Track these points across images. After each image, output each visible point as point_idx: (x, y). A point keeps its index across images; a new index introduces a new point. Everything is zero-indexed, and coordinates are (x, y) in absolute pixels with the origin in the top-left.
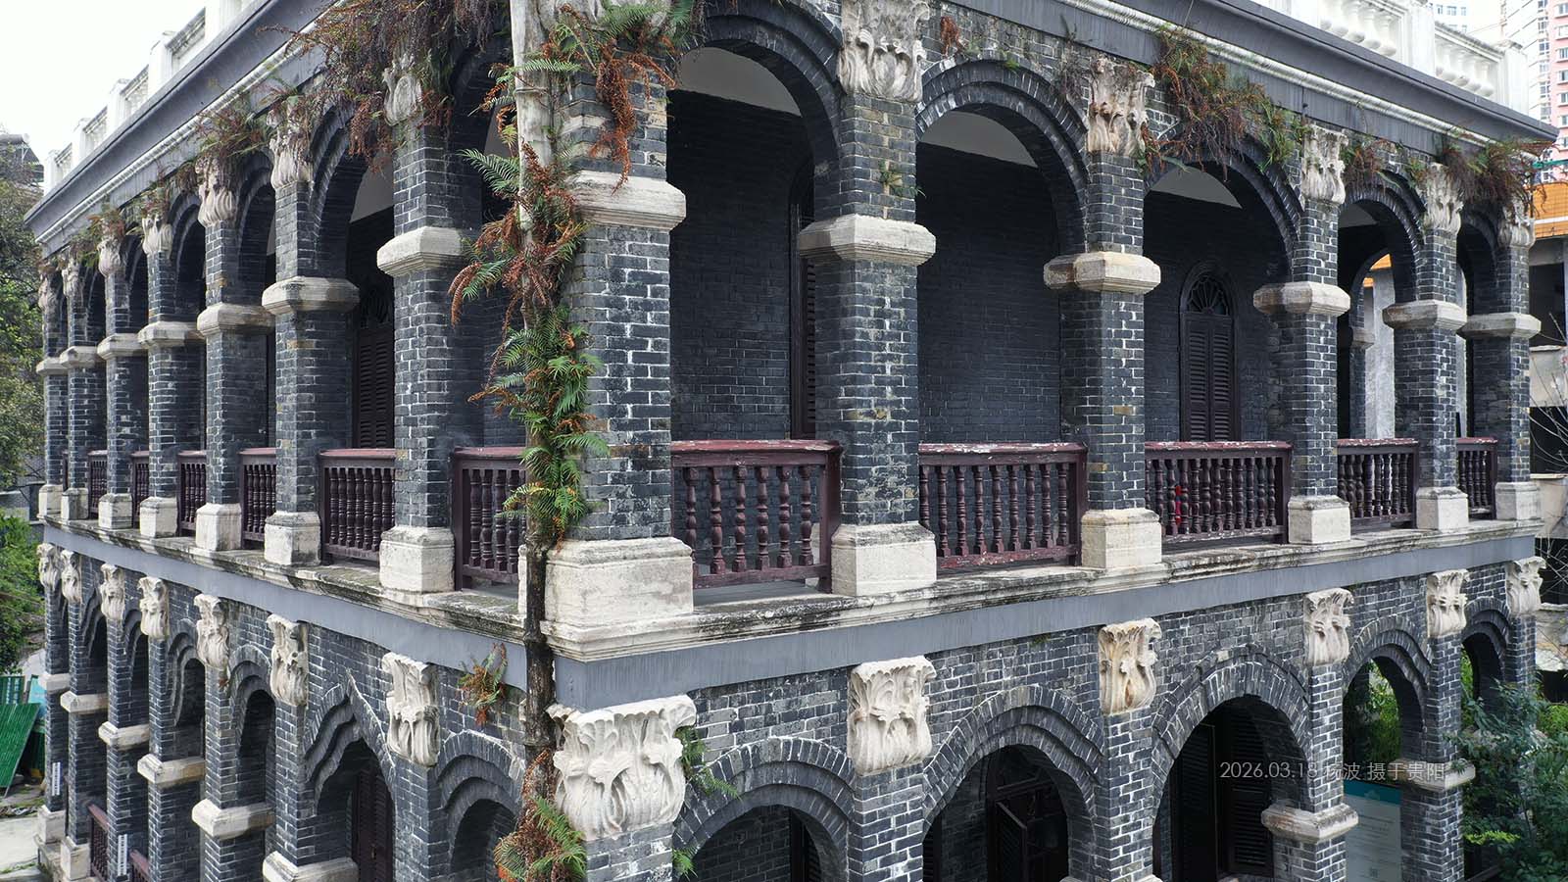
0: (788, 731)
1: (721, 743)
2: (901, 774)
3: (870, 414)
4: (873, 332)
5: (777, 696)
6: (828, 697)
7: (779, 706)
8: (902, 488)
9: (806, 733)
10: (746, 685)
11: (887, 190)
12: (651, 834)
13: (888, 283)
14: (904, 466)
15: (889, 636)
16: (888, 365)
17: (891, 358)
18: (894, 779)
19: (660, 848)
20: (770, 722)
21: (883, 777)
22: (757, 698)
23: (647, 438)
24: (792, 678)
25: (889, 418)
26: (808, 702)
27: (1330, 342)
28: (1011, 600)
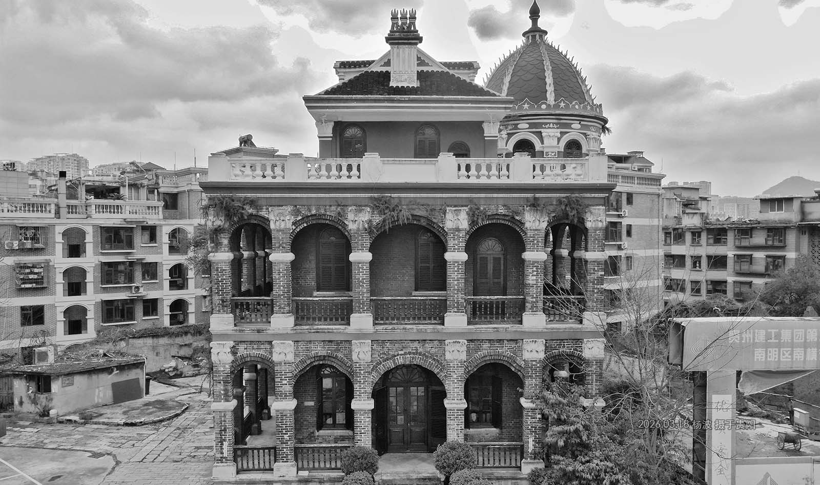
0: (258, 351)
1: (242, 350)
2: (285, 363)
3: (277, 293)
4: (277, 276)
5: (255, 344)
6: (268, 346)
7: (255, 346)
8: (286, 307)
9: (262, 352)
10: (247, 342)
11: (281, 248)
12: (226, 364)
13: (281, 266)
14: (286, 303)
15: (283, 336)
16: (282, 283)
17: (282, 281)
18: (283, 364)
19: (227, 366)
20: (254, 349)
21: (280, 363)
22: (250, 344)
23: (224, 297)
24: (258, 342)
25: (282, 293)
26: (262, 346)
27: (461, 269)
28: (317, 332)
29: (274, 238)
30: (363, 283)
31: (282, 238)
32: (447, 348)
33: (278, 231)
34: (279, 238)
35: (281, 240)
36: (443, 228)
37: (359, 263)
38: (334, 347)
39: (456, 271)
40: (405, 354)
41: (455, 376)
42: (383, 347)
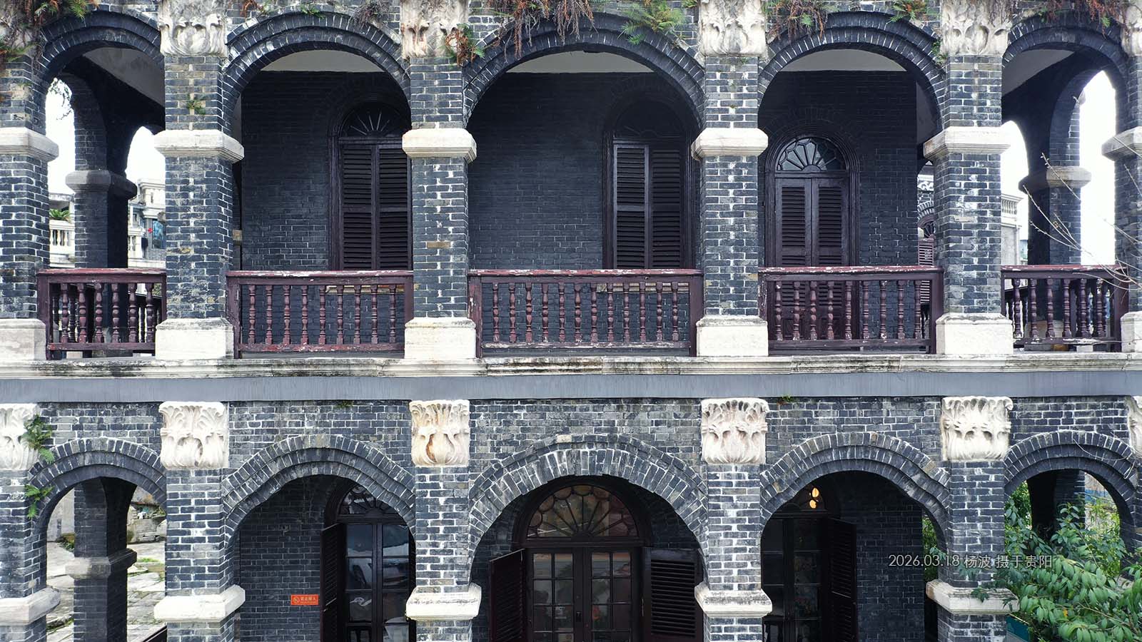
0: (115, 435)
1: (65, 432)
2: (199, 473)
3: (177, 251)
4: (180, 201)
5: (107, 414)
6: (149, 421)
7: (108, 420)
8: (204, 297)
9: (128, 438)
10: (83, 404)
11: (192, 112)
12: (11, 474)
13: (192, 169)
14: (206, 283)
15: (193, 388)
16: (192, 221)
17: (194, 216)
18: (193, 475)
19: (16, 482)
20: (101, 428)
21: (184, 473)
22: (91, 413)
23: (12, 265)
24: (118, 404)
25: (192, 253)
26: (130, 420)
27: (746, 179)
28: (301, 374)
29: (172, 83)
30: (446, 222)
31: (197, 83)
32: (706, 424)
33: (185, 60)
34: (185, 83)
35: (191, 90)
36: (689, 56)
37: (434, 160)
38: (354, 419)
39: (732, 186)
40: (576, 443)
41: (732, 513)
42: (507, 423)
